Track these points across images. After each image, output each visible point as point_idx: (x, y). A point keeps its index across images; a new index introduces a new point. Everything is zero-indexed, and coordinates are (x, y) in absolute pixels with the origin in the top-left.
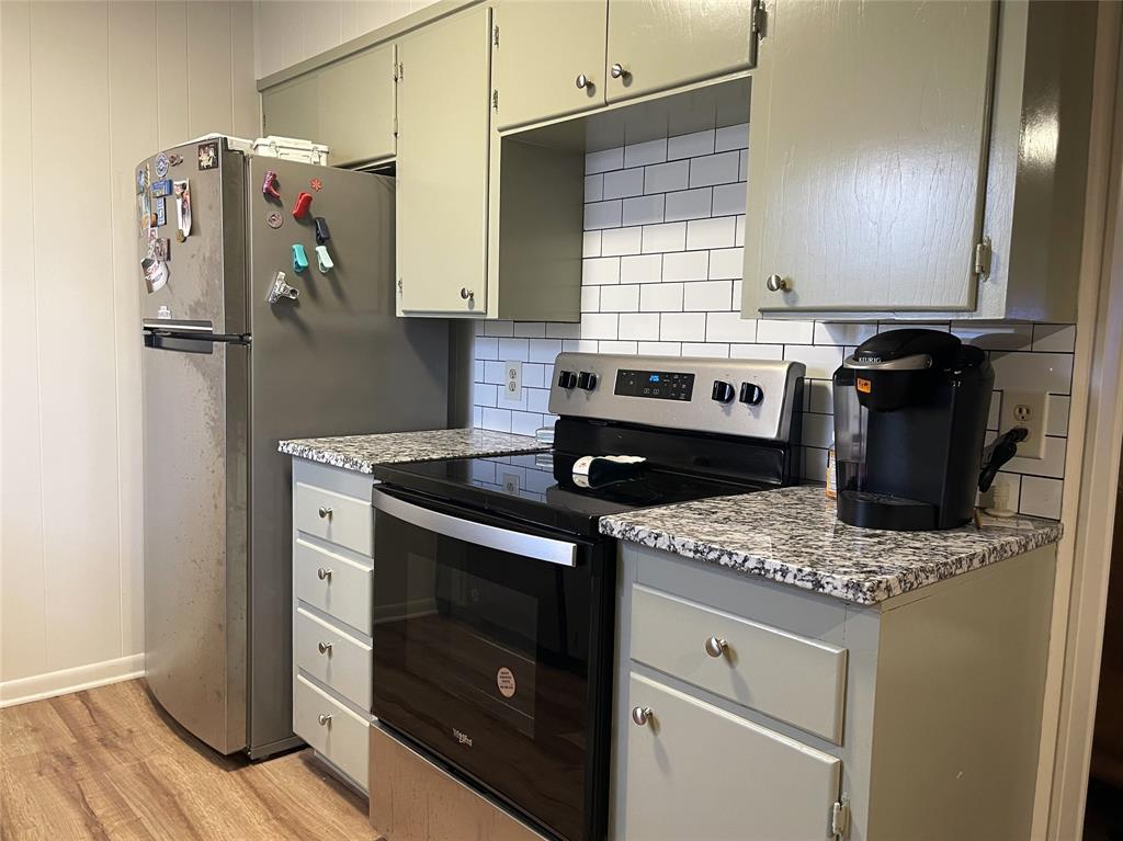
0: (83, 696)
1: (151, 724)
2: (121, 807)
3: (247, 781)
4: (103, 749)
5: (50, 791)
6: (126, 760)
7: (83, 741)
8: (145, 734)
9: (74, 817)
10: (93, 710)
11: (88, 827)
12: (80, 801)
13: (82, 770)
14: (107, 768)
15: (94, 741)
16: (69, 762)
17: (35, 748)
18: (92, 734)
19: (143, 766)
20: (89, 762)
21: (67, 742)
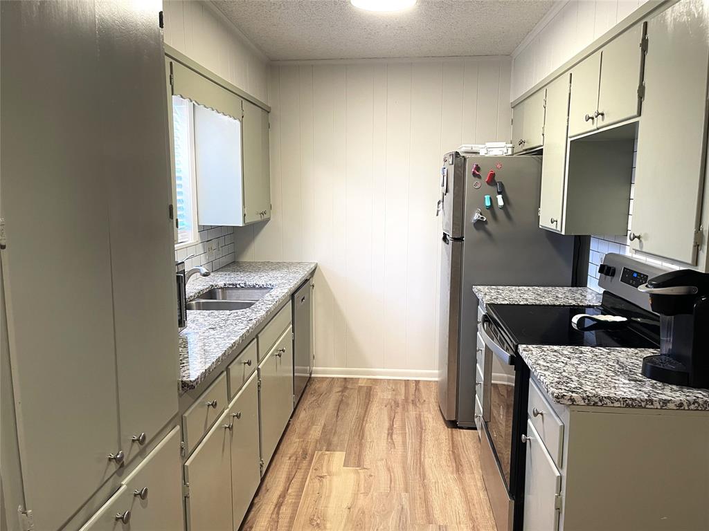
0: (417, 382)
1: (433, 400)
2: (403, 427)
3: (452, 434)
4: (411, 405)
5: (385, 412)
6: (416, 411)
7: (406, 399)
8: (429, 404)
9: (387, 425)
10: (417, 389)
11: (388, 430)
12: (392, 420)
13: (399, 410)
14: (408, 411)
15: (410, 401)
16: (397, 405)
17: (389, 397)
18: (411, 398)
19: (420, 415)
20: (404, 408)
21: (401, 398)
